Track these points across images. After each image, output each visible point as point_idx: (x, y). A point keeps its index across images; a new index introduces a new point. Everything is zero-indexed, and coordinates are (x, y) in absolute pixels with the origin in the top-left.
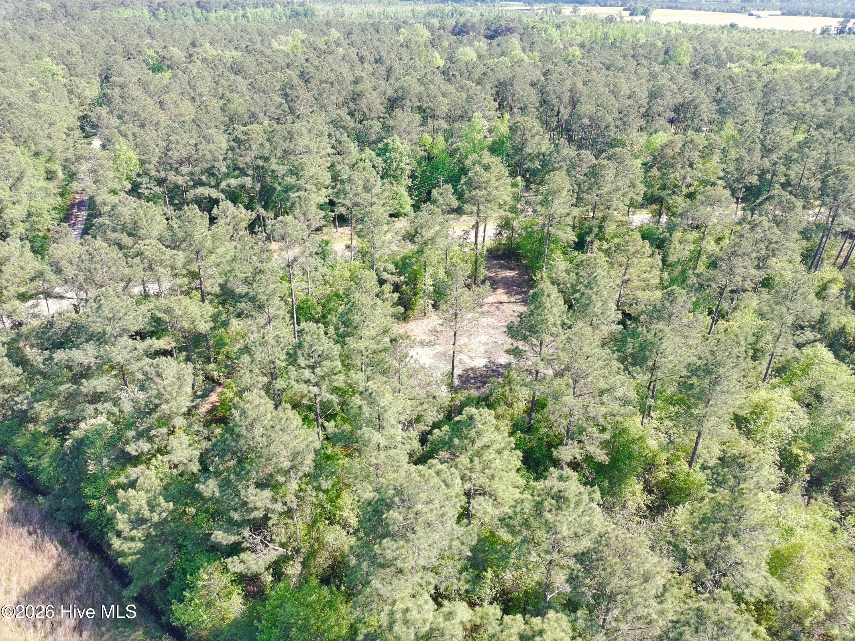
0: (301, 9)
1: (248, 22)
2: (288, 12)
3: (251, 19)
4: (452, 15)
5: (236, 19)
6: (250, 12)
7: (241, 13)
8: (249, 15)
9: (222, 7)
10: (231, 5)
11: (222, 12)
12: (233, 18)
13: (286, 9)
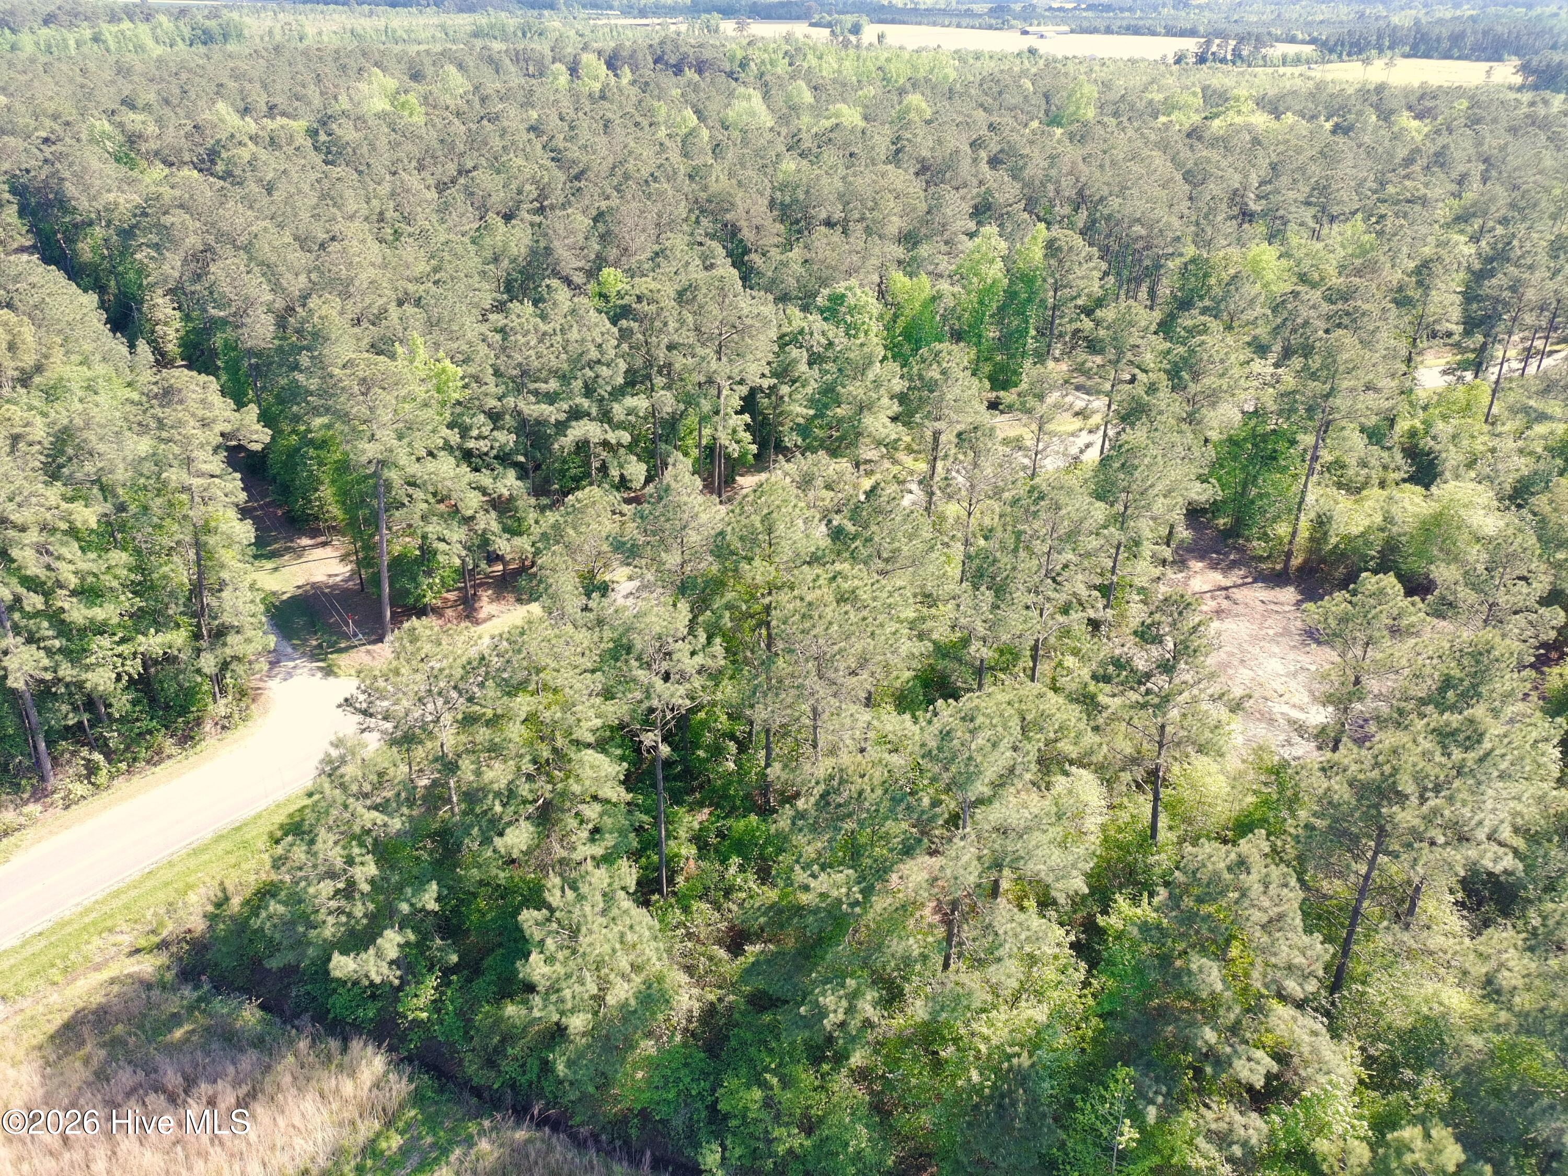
0: (212, 24)
1: (108, 50)
2: (187, 31)
3: (112, 45)
4: (524, 35)
5: (78, 45)
6: (108, 31)
7: (88, 34)
8: (107, 36)
9: (40, 21)
10: (63, 17)
11: (45, 32)
12: (72, 43)
13: (181, 24)
